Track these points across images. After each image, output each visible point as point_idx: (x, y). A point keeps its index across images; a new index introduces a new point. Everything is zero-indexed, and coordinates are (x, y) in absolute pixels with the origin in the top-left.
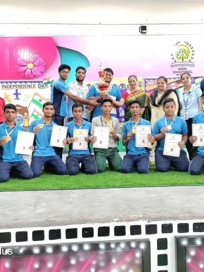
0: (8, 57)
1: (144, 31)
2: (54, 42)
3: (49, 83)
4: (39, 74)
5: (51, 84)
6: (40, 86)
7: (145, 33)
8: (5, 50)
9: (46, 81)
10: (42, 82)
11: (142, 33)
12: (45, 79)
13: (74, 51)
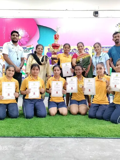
0: (5, 31)
1: (97, 15)
2: (35, 21)
3: (31, 49)
4: (25, 43)
5: (32, 49)
6: (25, 51)
7: (97, 16)
8: (3, 27)
9: (29, 48)
10: (26, 48)
11: (95, 16)
12: (28, 46)
13: (48, 28)
